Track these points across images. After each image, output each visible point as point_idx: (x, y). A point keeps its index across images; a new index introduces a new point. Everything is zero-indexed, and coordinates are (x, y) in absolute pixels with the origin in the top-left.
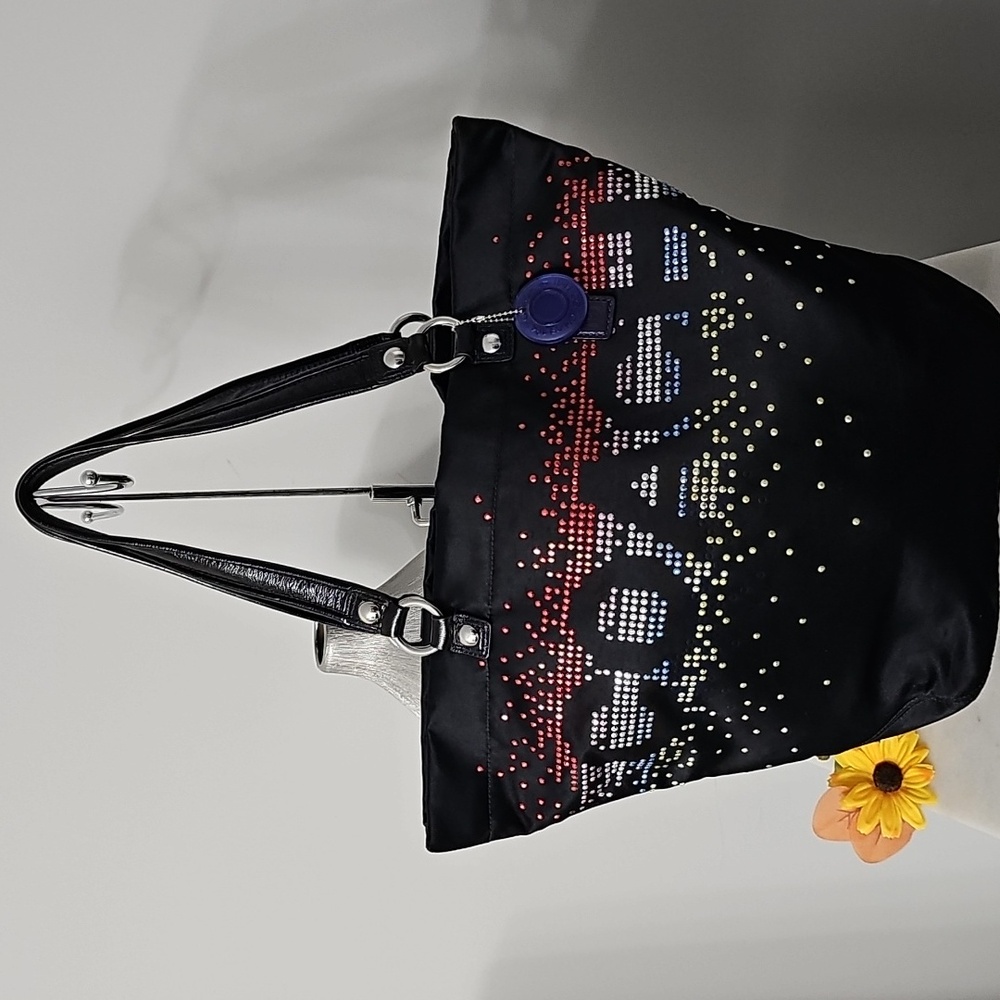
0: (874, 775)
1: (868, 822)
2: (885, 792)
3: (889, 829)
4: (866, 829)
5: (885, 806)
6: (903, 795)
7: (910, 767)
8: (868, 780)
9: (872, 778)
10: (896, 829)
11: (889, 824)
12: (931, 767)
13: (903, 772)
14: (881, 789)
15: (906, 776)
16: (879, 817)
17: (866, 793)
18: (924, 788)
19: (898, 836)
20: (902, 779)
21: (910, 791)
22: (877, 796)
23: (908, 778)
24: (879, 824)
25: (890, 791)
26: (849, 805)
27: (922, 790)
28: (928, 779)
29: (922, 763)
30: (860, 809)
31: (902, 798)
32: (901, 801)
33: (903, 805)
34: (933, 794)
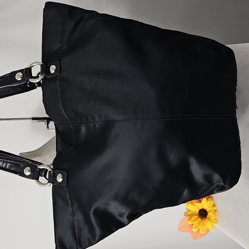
0: (199, 213)
1: (196, 228)
2: (202, 218)
3: (202, 231)
4: (195, 230)
5: (201, 223)
6: (207, 220)
7: (210, 212)
8: (196, 215)
9: (198, 214)
10: (204, 231)
11: (202, 229)
12: (217, 213)
13: (208, 212)
14: (200, 217)
15: (209, 214)
16: (199, 227)
17: (195, 219)
18: (214, 219)
19: (205, 233)
20: (207, 215)
21: (210, 219)
22: (199, 219)
23: (209, 215)
24: (199, 228)
25: (203, 218)
26: (190, 223)
27: (214, 220)
28: (216, 217)
29: (214, 211)
30: (193, 224)
31: (207, 221)
32: (207, 222)
33: (207, 223)
34: (217, 221)
